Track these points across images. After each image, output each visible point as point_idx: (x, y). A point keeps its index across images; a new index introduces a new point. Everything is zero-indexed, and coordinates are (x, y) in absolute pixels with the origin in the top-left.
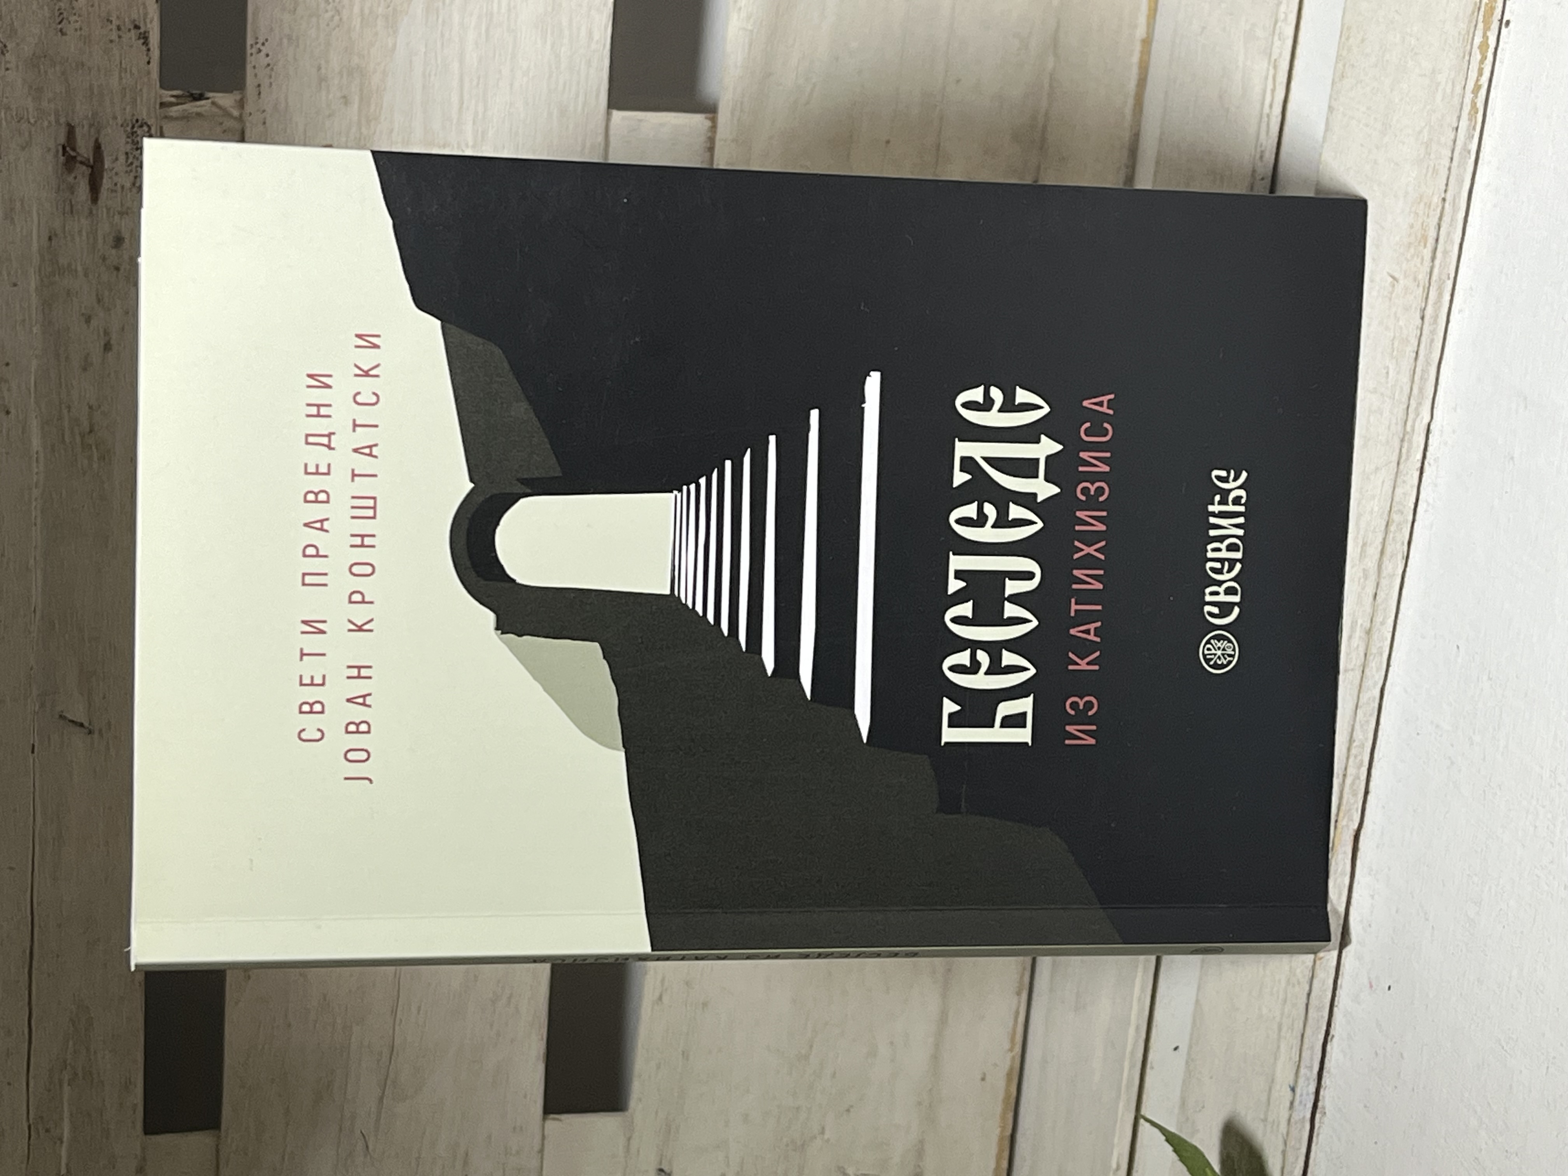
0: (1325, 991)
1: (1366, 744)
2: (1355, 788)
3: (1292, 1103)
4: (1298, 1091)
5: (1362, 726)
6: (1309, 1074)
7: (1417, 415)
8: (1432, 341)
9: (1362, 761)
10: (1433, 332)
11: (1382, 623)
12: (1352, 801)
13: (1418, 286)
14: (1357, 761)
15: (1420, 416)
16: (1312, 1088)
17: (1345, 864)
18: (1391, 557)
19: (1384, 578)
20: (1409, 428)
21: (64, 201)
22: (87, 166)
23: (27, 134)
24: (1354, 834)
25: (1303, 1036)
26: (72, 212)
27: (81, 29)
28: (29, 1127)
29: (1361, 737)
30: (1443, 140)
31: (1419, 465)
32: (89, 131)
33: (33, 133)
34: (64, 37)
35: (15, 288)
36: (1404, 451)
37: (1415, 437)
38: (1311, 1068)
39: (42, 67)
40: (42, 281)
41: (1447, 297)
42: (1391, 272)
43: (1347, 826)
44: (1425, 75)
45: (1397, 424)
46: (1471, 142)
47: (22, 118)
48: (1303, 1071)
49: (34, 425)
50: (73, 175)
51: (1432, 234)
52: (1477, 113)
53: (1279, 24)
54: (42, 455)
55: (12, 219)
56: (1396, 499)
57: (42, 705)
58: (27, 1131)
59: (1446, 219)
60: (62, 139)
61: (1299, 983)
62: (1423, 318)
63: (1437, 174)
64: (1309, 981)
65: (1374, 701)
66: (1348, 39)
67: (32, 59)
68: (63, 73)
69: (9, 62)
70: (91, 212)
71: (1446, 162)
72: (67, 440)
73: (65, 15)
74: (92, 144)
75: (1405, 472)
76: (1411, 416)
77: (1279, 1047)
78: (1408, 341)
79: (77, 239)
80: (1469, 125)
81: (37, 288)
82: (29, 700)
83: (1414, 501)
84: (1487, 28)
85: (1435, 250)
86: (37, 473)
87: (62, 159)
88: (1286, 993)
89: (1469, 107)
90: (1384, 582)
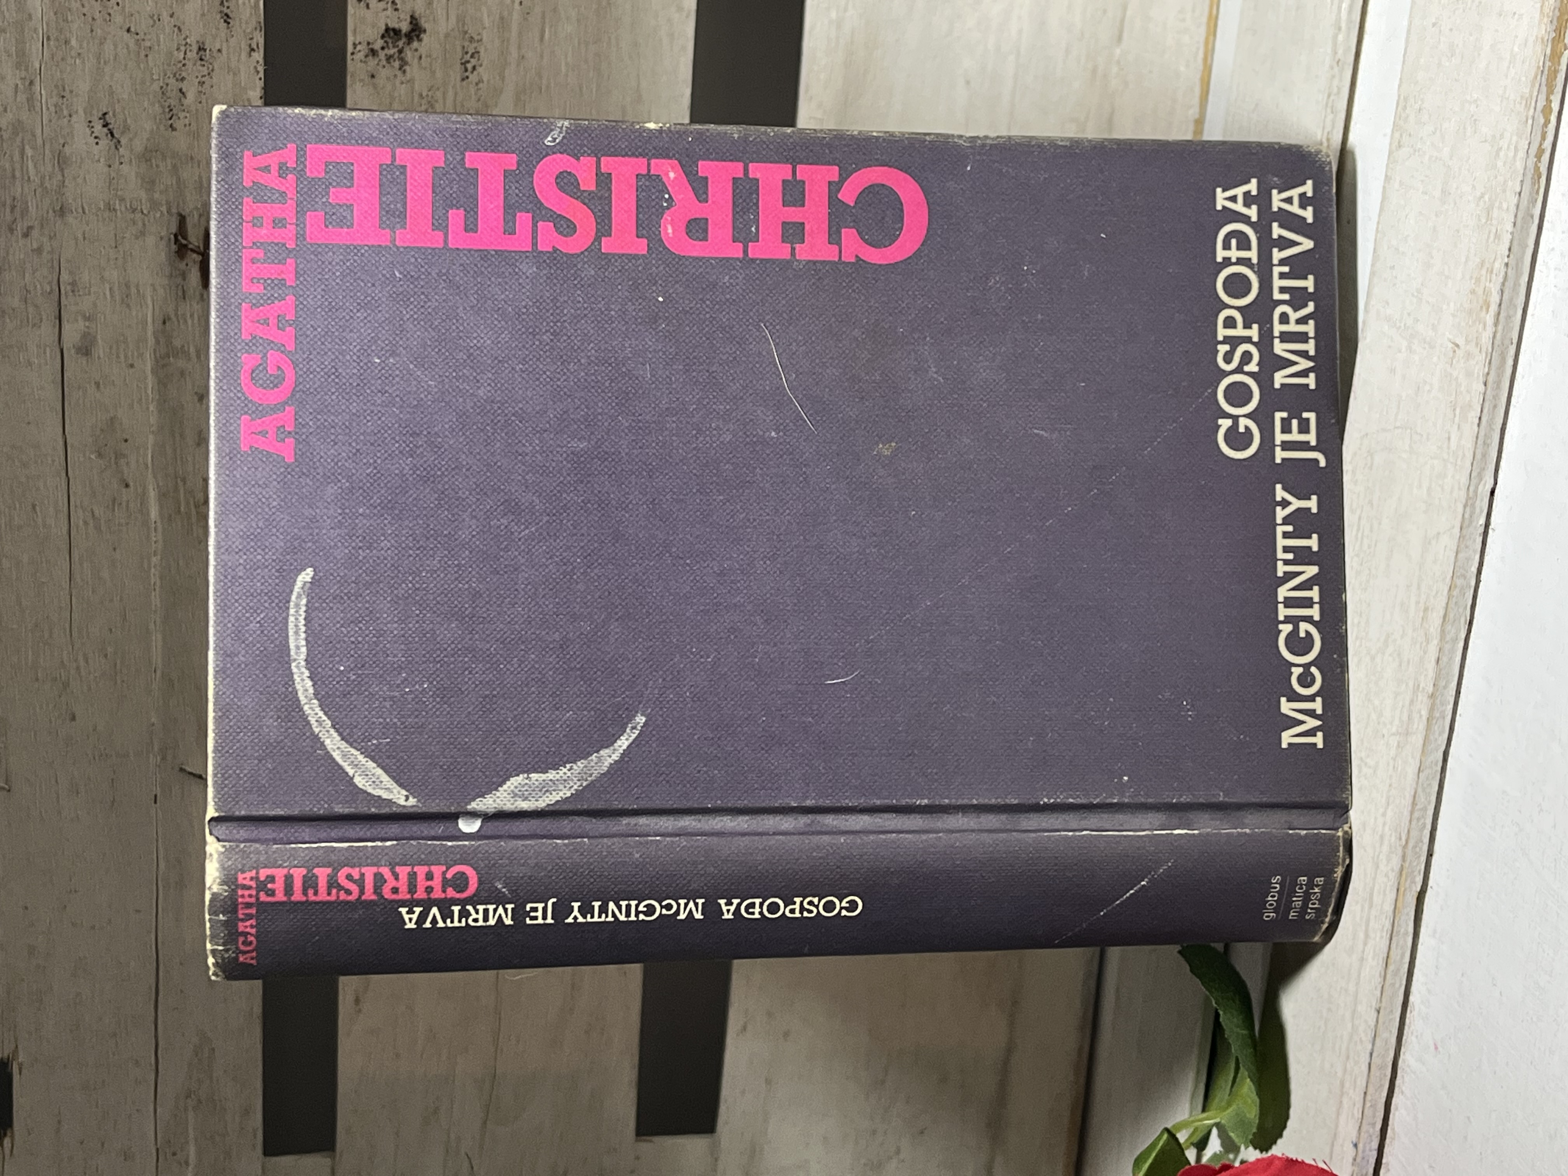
0: (1388, 1049)
1: (1429, 807)
2: (1418, 849)
3: (1355, 1160)
4: (1360, 1146)
5: (1424, 790)
6: (1371, 1130)
7: (1481, 480)
8: (1495, 406)
9: (1424, 825)
10: (1496, 397)
11: (1445, 687)
12: (1415, 864)
13: (1480, 352)
14: (1420, 824)
15: (1483, 482)
16: (1375, 1144)
17: (1407, 925)
18: (1454, 621)
19: (1447, 642)
20: (1471, 494)
21: (177, 287)
22: (198, 253)
23: (140, 224)
24: (1416, 895)
25: (1365, 1093)
26: (184, 298)
27: (190, 125)
28: (157, 1150)
29: (1423, 800)
30: (1505, 206)
31: (1482, 530)
32: (199, 221)
33: (146, 222)
34: (174, 133)
35: (131, 371)
36: (1467, 516)
37: (1478, 502)
38: (1373, 1125)
39: (153, 161)
40: (157, 361)
41: (1510, 362)
42: (1451, 337)
43: (1410, 887)
44: (1486, 141)
45: (1459, 489)
46: (1534, 206)
47: (136, 209)
48: (1365, 1127)
49: (152, 494)
50: (184, 263)
51: (1495, 298)
52: (1540, 177)
53: (1332, 98)
54: (159, 524)
55: (128, 306)
56: (1458, 564)
57: (164, 758)
58: (155, 1154)
59: (1509, 284)
60: (174, 229)
61: (1361, 1041)
62: (1485, 385)
63: (1499, 239)
64: (1371, 1040)
65: (1436, 765)
66: (1405, 108)
67: (144, 154)
68: (174, 166)
69: (123, 156)
70: (202, 295)
71: (1509, 227)
72: (182, 509)
73: (174, 111)
74: (202, 232)
75: (1467, 537)
76: (1474, 482)
77: (1341, 1102)
78: (1470, 406)
79: (190, 322)
80: (1532, 188)
81: (152, 369)
82: (151, 756)
83: (1477, 565)
84: (1550, 92)
85: (1499, 314)
86: (155, 542)
87: (174, 247)
88: (1348, 1049)
89: (1532, 171)
90: (1447, 647)
